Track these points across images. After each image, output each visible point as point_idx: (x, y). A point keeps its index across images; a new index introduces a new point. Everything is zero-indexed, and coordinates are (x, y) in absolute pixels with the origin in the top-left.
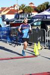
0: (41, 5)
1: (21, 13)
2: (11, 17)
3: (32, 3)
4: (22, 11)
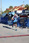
2: (20, 12)
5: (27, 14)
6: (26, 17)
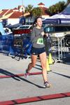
5: (30, 26)
6: (27, 34)
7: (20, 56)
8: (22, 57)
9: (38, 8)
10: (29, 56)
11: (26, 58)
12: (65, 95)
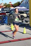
0: (16, 3)
1: (5, 8)
3: (10, 2)
4: (5, 6)
6: (4, 15)
7: (1, 24)
8: (2, 24)
9: (9, 4)
10: (5, 24)
11: (4, 25)
12: (20, 40)
